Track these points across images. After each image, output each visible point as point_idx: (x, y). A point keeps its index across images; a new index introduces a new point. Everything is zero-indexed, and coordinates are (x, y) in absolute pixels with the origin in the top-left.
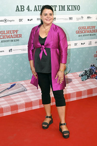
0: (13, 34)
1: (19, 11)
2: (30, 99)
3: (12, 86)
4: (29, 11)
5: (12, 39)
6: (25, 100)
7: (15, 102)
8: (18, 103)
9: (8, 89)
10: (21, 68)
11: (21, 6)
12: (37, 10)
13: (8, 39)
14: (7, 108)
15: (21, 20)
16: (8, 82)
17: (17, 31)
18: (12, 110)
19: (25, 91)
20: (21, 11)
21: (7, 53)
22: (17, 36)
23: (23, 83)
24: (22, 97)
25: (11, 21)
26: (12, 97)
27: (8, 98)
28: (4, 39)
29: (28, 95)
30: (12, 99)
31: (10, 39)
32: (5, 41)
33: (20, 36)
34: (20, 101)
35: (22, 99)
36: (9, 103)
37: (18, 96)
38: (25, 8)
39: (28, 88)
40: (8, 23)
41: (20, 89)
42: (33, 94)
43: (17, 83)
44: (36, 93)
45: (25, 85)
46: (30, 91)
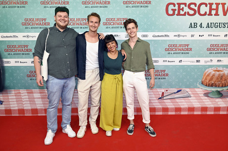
0: (184, 48)
1: (192, 27)
2: (193, 105)
3: (178, 91)
4: (201, 27)
5: (183, 52)
6: (188, 105)
7: (179, 105)
8: (182, 107)
9: (175, 93)
10: (188, 77)
11: (194, 23)
12: (209, 27)
13: (180, 51)
14: (172, 109)
15: (192, 36)
16: (175, 88)
17: (188, 45)
18: (176, 111)
19: (189, 97)
20: (194, 27)
21: (177, 63)
22: (187, 50)
23: (188, 90)
24: (186, 102)
25: (183, 36)
26: (177, 100)
27: (173, 101)
28: (176, 52)
29: (191, 101)
30: (177, 102)
31: (181, 52)
32: (176, 53)
33: (191, 49)
34: (184, 105)
35: (185, 103)
36: (174, 105)
37: (182, 100)
38: (198, 25)
39: (192, 95)
40: (181, 38)
41: (185, 95)
42: (196, 101)
43: (183, 89)
44: (199, 101)
45: (190, 93)
46: (194, 98)
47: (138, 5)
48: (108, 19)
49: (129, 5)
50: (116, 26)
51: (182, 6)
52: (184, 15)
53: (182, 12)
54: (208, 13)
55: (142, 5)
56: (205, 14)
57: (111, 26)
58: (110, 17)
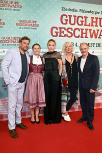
4: (76, 46)
47: (29, 27)
48: (3, 38)
49: (21, 27)
50: (11, 43)
51: (62, 30)
52: (64, 36)
53: (63, 35)
54: (80, 36)
55: (32, 27)
56: (79, 37)
57: (6, 44)
58: (5, 35)
